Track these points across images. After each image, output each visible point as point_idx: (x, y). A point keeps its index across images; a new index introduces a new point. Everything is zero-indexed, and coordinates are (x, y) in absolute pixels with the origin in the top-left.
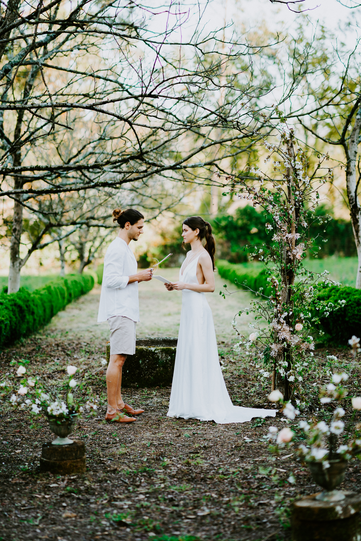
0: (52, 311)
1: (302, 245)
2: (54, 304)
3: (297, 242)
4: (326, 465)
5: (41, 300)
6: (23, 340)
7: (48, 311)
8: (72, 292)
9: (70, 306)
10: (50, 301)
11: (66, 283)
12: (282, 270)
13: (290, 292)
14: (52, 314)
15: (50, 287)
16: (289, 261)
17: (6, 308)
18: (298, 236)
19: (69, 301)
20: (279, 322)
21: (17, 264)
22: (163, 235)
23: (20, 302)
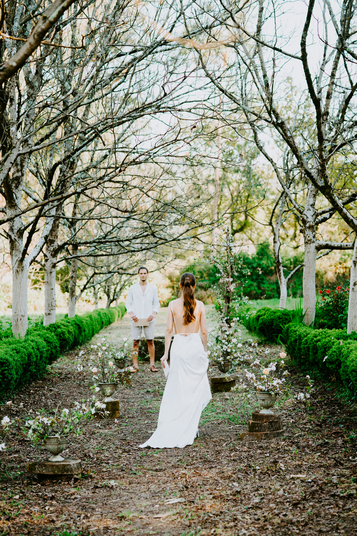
0: (93, 332)
1: (234, 284)
2: (94, 327)
3: (232, 282)
4: (223, 363)
5: (87, 323)
6: (79, 347)
7: (91, 332)
8: (104, 320)
9: (102, 331)
10: (92, 325)
11: (99, 314)
12: (224, 297)
13: (228, 307)
14: (93, 335)
15: (91, 316)
16: (228, 292)
17: (72, 325)
18: (231, 280)
19: (102, 327)
20: (223, 322)
21: (74, 298)
22: (170, 278)
23: (78, 322)
